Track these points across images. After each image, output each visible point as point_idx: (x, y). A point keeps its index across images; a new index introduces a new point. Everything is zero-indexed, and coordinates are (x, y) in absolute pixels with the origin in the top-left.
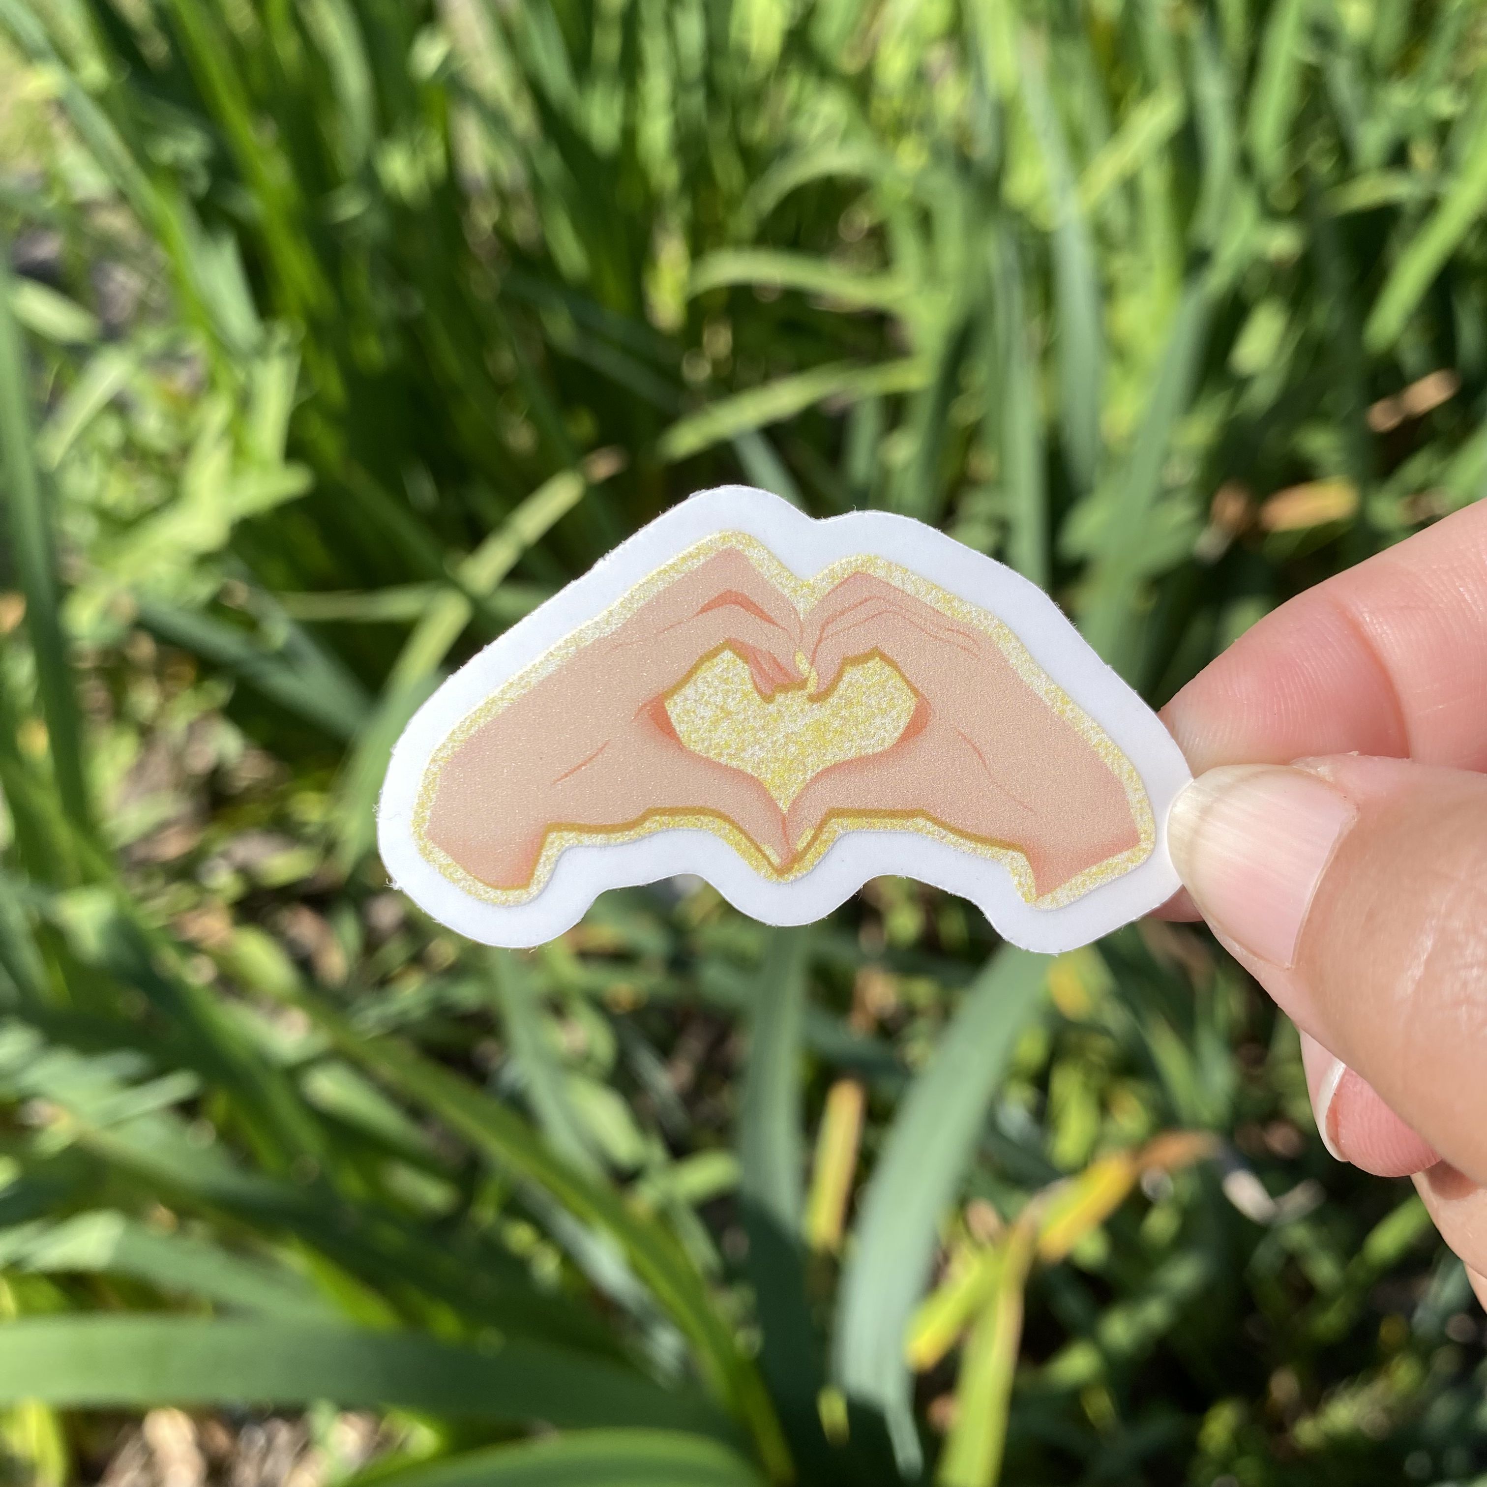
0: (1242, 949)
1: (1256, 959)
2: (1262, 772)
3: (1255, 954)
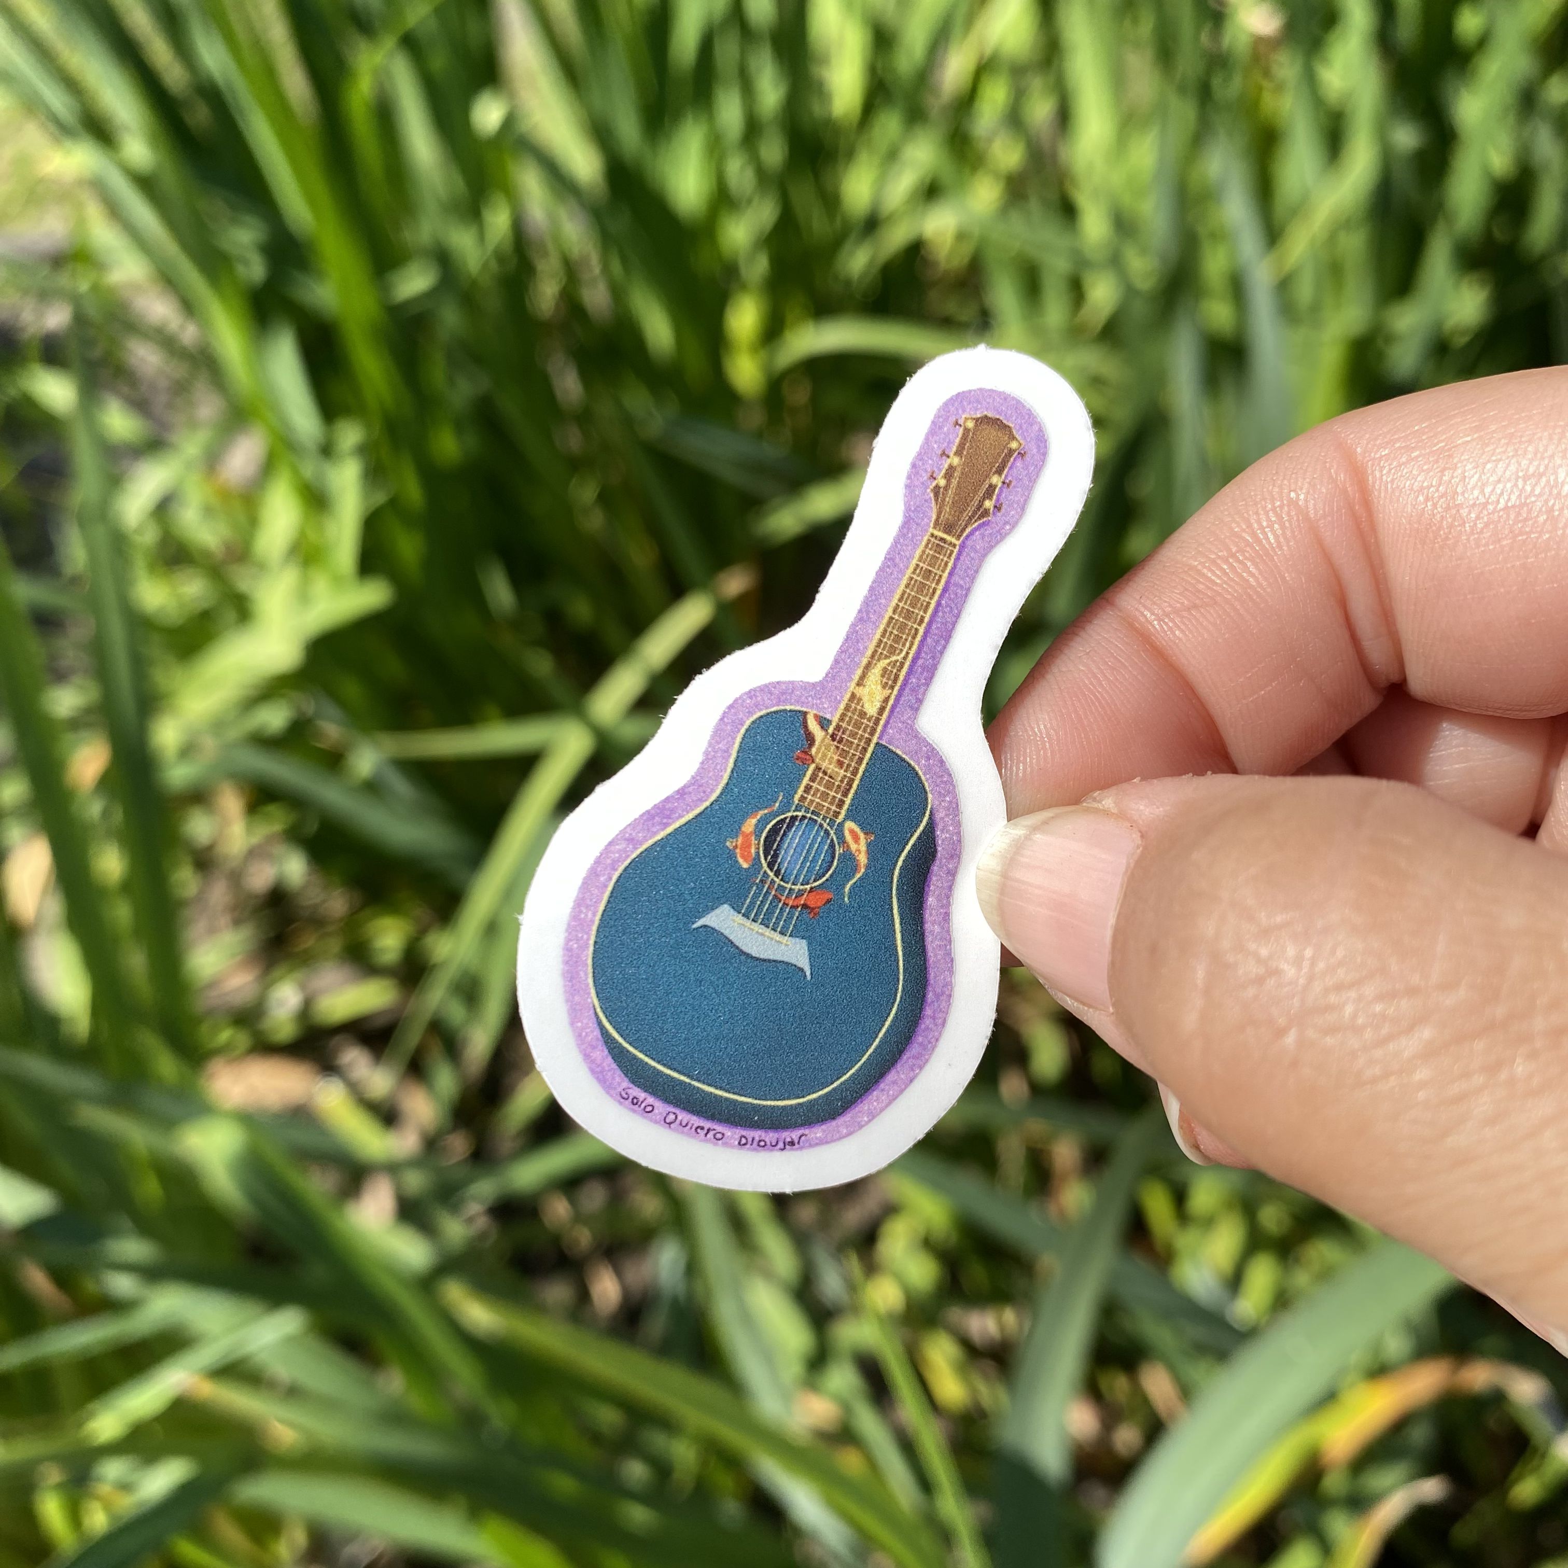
1: (1086, 1008)
3: (1084, 1003)
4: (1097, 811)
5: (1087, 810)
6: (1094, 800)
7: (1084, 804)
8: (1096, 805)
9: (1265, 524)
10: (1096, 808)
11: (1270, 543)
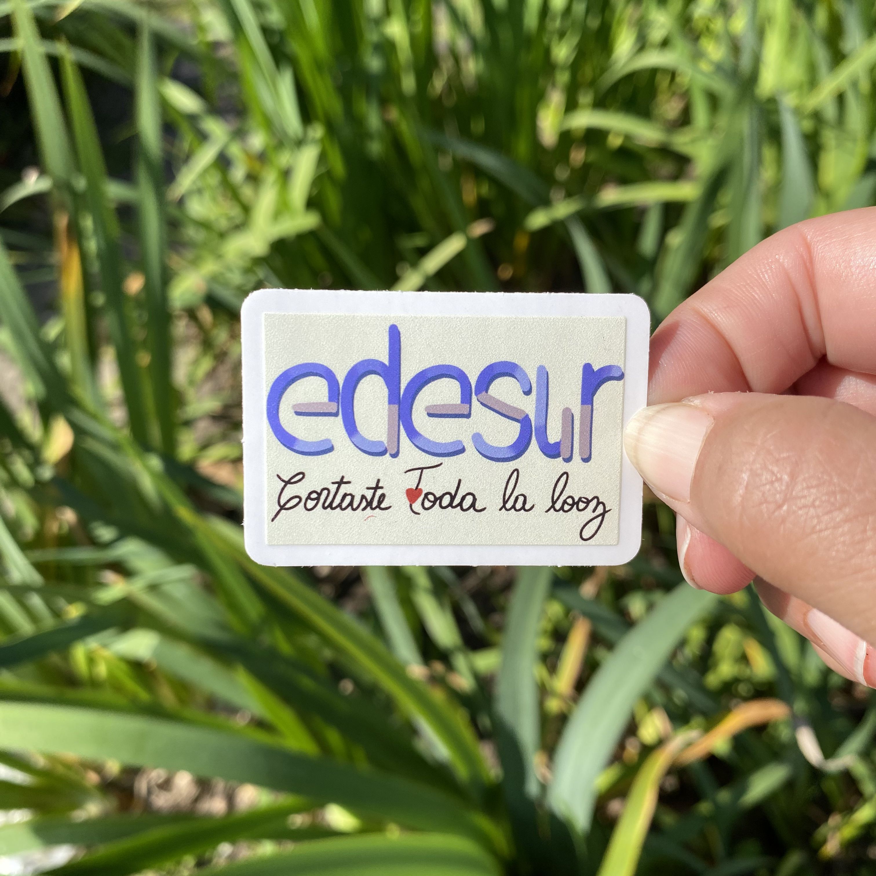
0: (667, 497)
1: (674, 500)
2: (667, 407)
3: (673, 498)
4: (690, 406)
9: (763, 270)
11: (765, 279)
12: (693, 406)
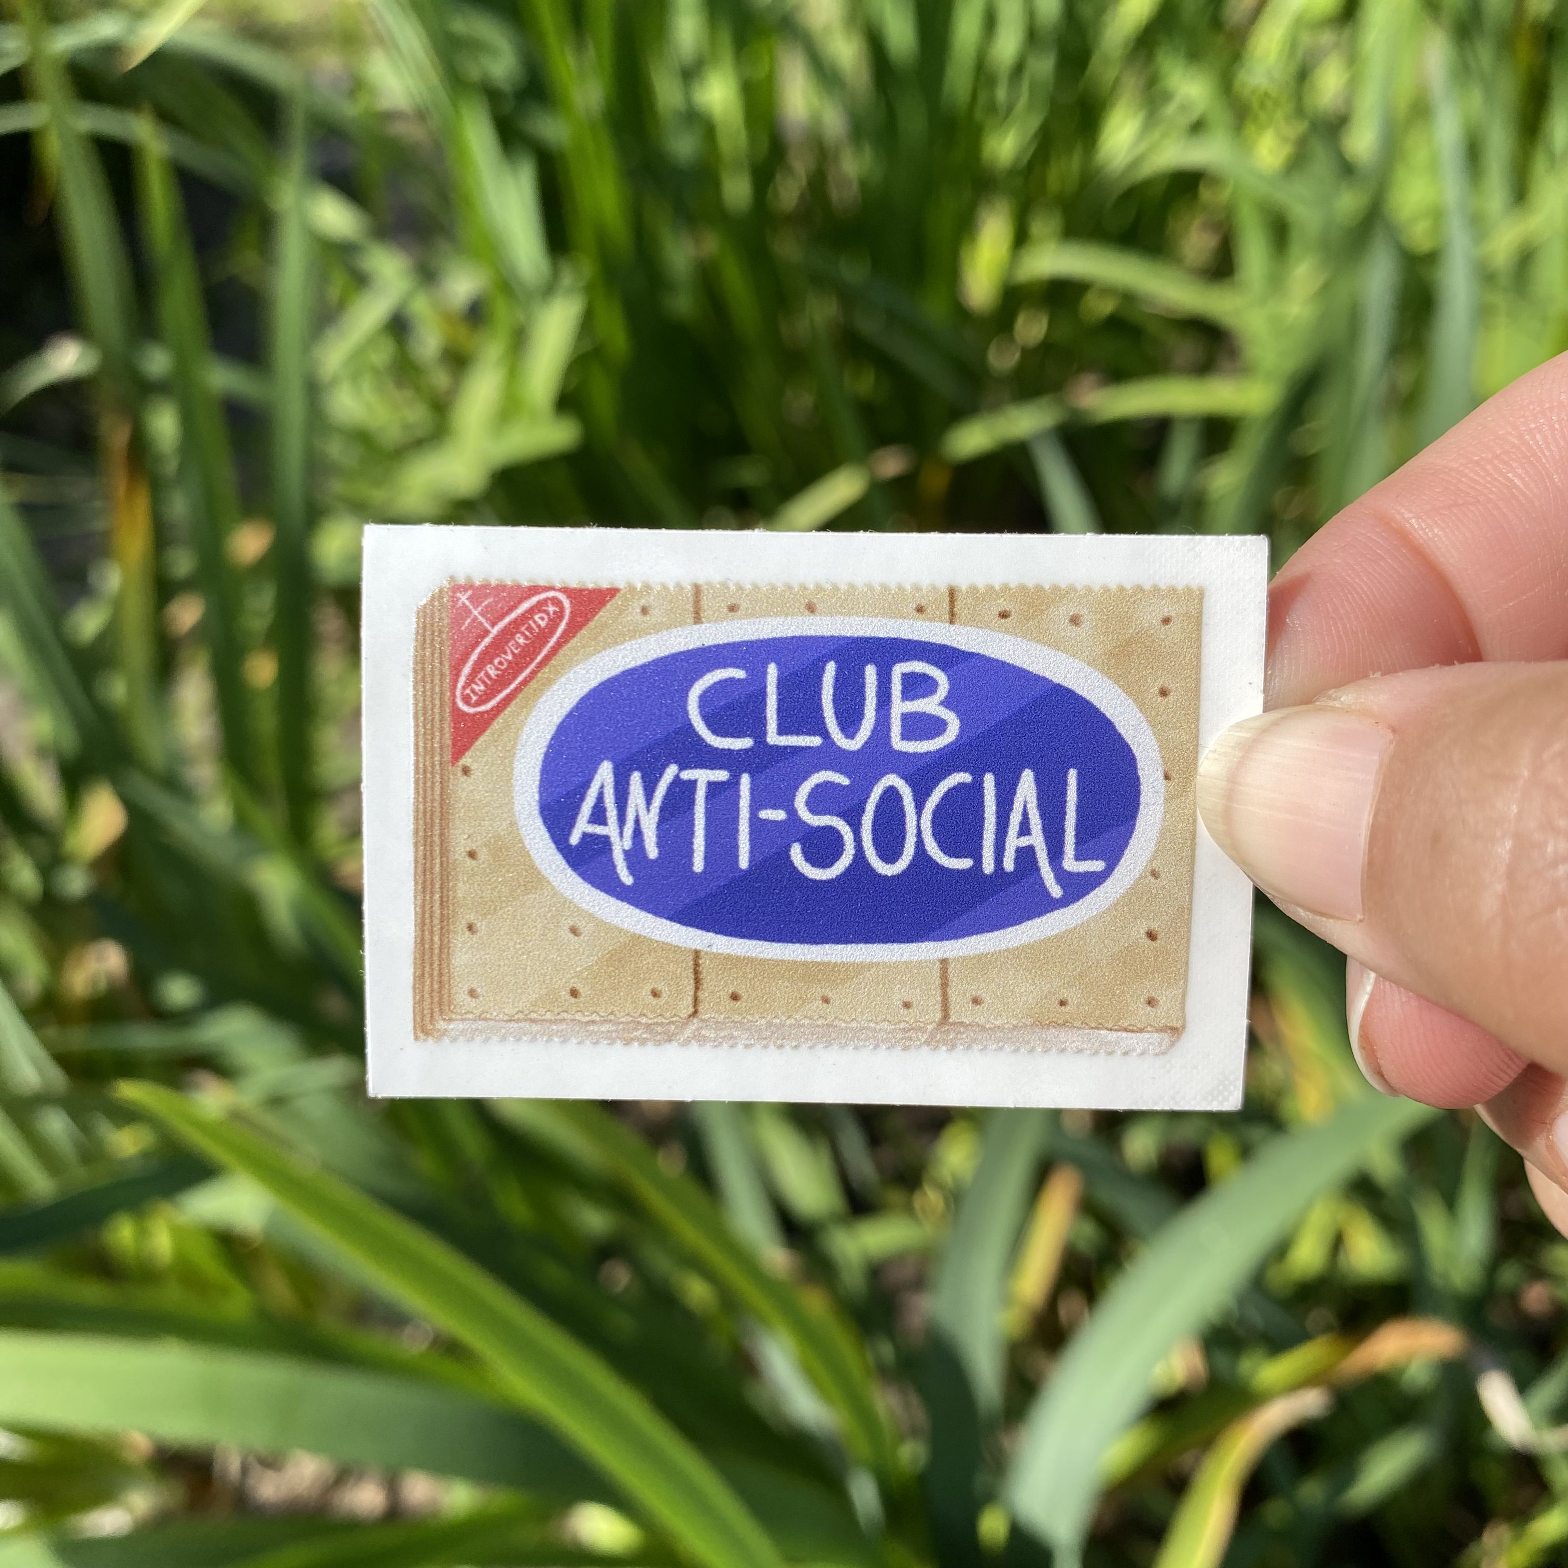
4: (1333, 709)
5: (1322, 709)
6: (1330, 698)
7: (1318, 703)
8: (1331, 704)
10: (1333, 707)
12: (1340, 708)
